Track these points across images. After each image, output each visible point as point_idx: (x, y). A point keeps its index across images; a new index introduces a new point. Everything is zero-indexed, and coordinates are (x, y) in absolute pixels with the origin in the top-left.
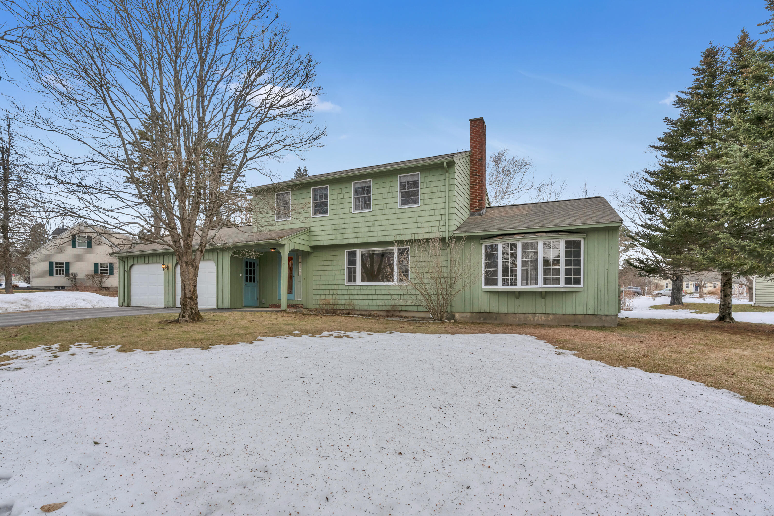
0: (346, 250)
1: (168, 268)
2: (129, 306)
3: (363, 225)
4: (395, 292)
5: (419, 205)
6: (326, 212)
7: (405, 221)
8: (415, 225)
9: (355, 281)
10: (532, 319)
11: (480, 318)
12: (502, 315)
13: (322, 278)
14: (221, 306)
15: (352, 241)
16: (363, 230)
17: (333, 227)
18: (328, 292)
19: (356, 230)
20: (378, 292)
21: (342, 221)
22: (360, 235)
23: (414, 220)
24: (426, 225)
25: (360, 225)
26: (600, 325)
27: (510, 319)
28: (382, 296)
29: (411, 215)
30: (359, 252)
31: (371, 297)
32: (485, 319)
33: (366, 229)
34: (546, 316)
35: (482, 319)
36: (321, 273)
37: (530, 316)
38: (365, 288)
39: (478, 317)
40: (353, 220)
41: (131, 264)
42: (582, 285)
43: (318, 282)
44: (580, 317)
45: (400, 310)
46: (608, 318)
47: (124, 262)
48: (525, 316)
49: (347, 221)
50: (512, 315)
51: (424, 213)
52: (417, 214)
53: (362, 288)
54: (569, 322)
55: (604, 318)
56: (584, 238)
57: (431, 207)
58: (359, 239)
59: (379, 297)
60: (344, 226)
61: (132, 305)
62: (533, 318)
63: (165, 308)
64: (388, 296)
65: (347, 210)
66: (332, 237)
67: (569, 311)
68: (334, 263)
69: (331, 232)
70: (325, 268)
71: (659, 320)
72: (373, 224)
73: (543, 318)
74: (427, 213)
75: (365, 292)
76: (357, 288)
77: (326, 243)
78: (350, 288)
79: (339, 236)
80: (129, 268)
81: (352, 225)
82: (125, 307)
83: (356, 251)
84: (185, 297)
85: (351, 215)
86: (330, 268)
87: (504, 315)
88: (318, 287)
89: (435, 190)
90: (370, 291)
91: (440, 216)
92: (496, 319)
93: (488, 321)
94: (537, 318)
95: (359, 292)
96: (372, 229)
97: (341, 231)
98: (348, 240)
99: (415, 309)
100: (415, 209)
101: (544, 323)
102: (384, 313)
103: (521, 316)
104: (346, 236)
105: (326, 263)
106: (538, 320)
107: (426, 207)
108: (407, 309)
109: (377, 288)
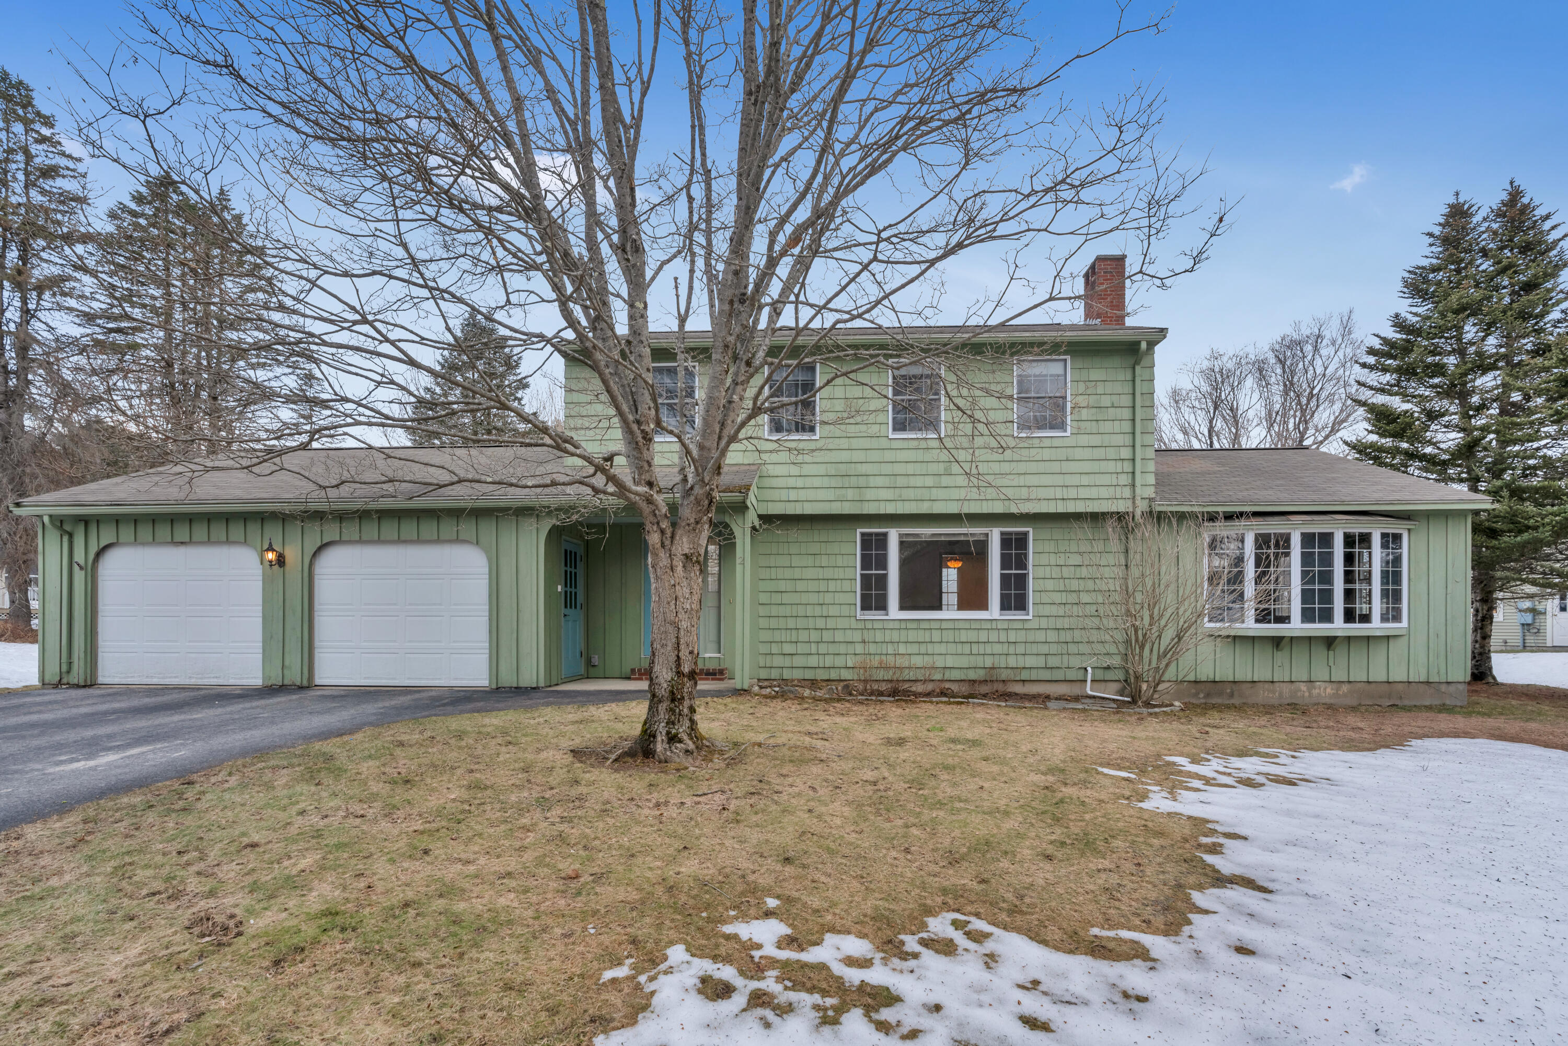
0: (859, 531)
1: (281, 561)
2: (90, 684)
3: (918, 468)
4: (994, 637)
5: (1068, 434)
6: (812, 429)
7: (1033, 467)
8: (1058, 480)
9: (882, 606)
10: (1307, 694)
11: (1196, 695)
12: (1244, 686)
13: (786, 598)
14: (508, 679)
15: (890, 509)
16: (919, 481)
17: (832, 470)
18: (803, 636)
19: (901, 481)
20: (948, 636)
21: (858, 456)
22: (910, 494)
23: (1056, 467)
24: (1085, 480)
25: (910, 469)
26: (1436, 702)
27: (1262, 695)
28: (959, 646)
29: (1047, 454)
30: (894, 536)
31: (930, 648)
32: (1208, 695)
33: (929, 481)
34: (1335, 686)
35: (1202, 695)
36: (782, 586)
37: (1303, 687)
38: (914, 625)
39: (1193, 691)
40: (889, 455)
41: (102, 545)
42: (1404, 623)
43: (774, 611)
44: (1400, 686)
45: (1003, 677)
46: (1452, 688)
47: (71, 536)
48: (1293, 687)
49: (875, 456)
50: (1267, 686)
51: (1079, 453)
52: (1062, 454)
53: (903, 626)
54: (1380, 697)
55: (1443, 688)
56: (1409, 530)
57: (1096, 440)
58: (907, 504)
59: (952, 648)
60: (863, 469)
61: (101, 680)
62: (1309, 690)
63: (270, 690)
64: (975, 647)
65: (875, 429)
66: (830, 495)
67: (1378, 675)
68: (824, 561)
69: (826, 482)
70: (797, 573)
71: (1522, 686)
72: (945, 469)
73: (1329, 690)
74: (1087, 454)
75: (912, 636)
76: (891, 625)
77: (809, 509)
78: (869, 625)
79: (850, 494)
80: (91, 556)
81: (887, 469)
82: (78, 686)
83: (885, 535)
84: (679, 673)
85: (884, 443)
86: (810, 573)
87: (1249, 685)
88: (774, 623)
89: (1106, 401)
90: (928, 633)
91: (1119, 464)
92: (1232, 695)
93: (1214, 701)
94: (1317, 691)
95: (895, 636)
96: (945, 481)
97: (854, 481)
98: (877, 504)
99: (1046, 675)
100: (1056, 443)
101: (1332, 701)
102: (965, 689)
103: (1286, 689)
104: (870, 494)
105: (796, 561)
106: (1319, 694)
107: (1084, 440)
108: (1025, 675)
109: (944, 625)
